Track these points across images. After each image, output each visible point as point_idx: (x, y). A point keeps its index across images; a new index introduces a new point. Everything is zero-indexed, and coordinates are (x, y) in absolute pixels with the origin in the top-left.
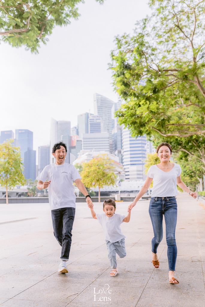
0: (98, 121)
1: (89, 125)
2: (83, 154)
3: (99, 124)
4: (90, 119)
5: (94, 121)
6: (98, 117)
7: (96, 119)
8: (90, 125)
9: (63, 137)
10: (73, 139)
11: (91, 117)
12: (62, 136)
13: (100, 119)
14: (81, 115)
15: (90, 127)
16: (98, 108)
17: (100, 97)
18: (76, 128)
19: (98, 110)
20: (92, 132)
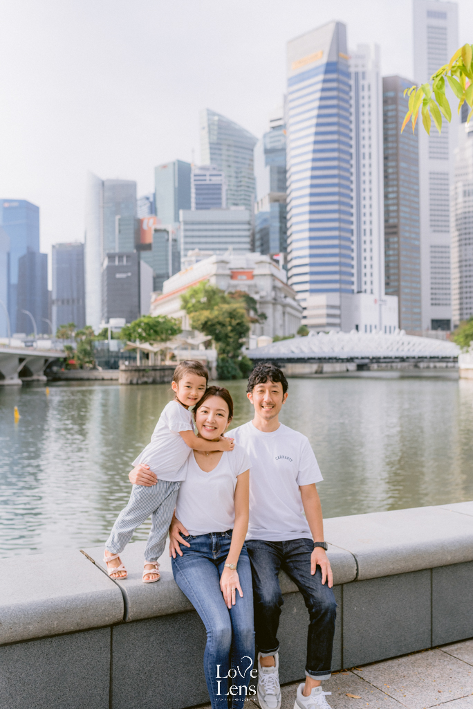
0: (216, 180)
1: (193, 190)
2: (197, 261)
3: (218, 188)
4: (195, 176)
5: (205, 180)
6: (214, 169)
7: (211, 175)
8: (197, 189)
9: (120, 220)
10: (145, 227)
11: (195, 171)
12: (118, 217)
13: (221, 175)
14: (165, 167)
15: (197, 194)
16: (211, 148)
17: (216, 118)
18: (148, 199)
19: (211, 154)
20: (201, 206)
